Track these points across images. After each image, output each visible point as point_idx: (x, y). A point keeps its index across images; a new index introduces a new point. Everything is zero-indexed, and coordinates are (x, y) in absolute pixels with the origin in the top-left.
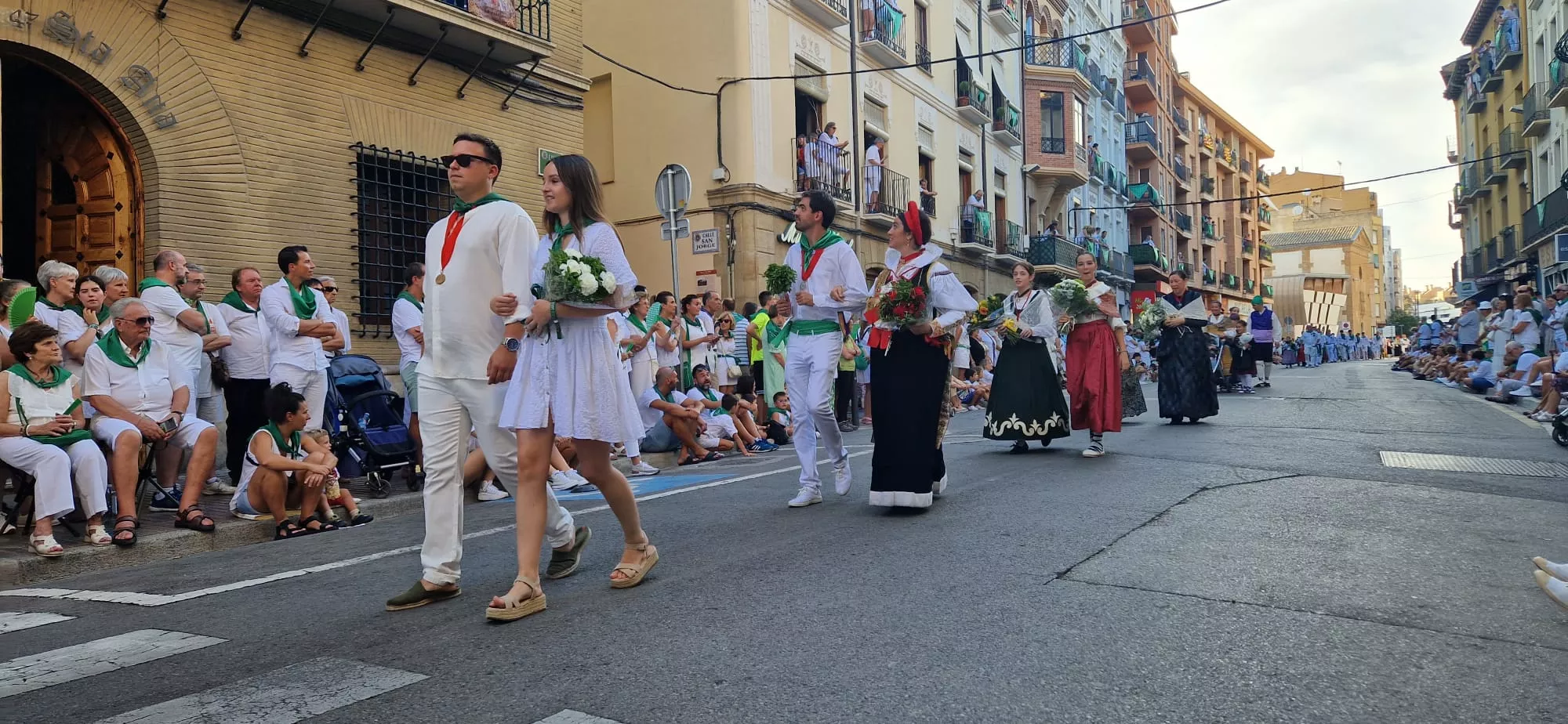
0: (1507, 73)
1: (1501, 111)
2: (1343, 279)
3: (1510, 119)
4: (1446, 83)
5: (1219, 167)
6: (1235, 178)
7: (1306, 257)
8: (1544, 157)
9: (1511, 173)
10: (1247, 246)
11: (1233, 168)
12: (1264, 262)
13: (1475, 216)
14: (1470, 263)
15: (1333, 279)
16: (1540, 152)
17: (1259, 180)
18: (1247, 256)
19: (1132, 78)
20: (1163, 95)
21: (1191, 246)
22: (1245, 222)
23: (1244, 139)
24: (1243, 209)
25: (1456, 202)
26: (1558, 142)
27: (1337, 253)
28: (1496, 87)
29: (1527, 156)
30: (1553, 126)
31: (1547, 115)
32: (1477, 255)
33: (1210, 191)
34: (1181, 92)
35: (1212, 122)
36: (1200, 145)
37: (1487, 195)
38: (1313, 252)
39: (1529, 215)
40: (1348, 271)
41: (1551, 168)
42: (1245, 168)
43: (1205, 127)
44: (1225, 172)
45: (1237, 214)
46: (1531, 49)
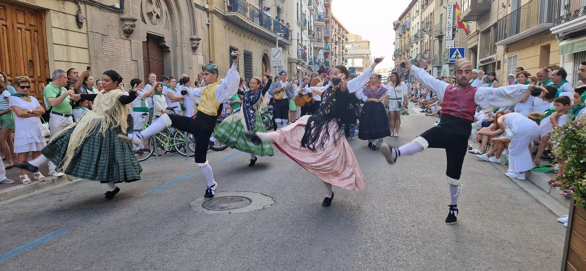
0: (407, 31)
1: (405, 38)
2: (362, 68)
3: (406, 42)
4: (394, 26)
5: (338, 37)
6: (341, 40)
7: (353, 61)
8: (412, 51)
9: (406, 52)
10: (343, 59)
11: (341, 38)
12: (346, 64)
13: (398, 59)
17: (346, 40)
18: (343, 62)
19: (326, 18)
20: (330, 21)
21: (333, 60)
22: (343, 52)
23: (343, 29)
24: (343, 49)
25: (394, 55)
26: (414, 50)
27: (361, 60)
28: (405, 33)
29: (409, 50)
30: (414, 46)
31: (413, 44)
33: (337, 45)
34: (333, 18)
35: (337, 25)
36: (335, 32)
37: (401, 55)
38: (355, 60)
40: (363, 65)
41: (413, 54)
42: (343, 37)
43: (336, 27)
44: (339, 39)
45: (341, 51)
46: (411, 28)
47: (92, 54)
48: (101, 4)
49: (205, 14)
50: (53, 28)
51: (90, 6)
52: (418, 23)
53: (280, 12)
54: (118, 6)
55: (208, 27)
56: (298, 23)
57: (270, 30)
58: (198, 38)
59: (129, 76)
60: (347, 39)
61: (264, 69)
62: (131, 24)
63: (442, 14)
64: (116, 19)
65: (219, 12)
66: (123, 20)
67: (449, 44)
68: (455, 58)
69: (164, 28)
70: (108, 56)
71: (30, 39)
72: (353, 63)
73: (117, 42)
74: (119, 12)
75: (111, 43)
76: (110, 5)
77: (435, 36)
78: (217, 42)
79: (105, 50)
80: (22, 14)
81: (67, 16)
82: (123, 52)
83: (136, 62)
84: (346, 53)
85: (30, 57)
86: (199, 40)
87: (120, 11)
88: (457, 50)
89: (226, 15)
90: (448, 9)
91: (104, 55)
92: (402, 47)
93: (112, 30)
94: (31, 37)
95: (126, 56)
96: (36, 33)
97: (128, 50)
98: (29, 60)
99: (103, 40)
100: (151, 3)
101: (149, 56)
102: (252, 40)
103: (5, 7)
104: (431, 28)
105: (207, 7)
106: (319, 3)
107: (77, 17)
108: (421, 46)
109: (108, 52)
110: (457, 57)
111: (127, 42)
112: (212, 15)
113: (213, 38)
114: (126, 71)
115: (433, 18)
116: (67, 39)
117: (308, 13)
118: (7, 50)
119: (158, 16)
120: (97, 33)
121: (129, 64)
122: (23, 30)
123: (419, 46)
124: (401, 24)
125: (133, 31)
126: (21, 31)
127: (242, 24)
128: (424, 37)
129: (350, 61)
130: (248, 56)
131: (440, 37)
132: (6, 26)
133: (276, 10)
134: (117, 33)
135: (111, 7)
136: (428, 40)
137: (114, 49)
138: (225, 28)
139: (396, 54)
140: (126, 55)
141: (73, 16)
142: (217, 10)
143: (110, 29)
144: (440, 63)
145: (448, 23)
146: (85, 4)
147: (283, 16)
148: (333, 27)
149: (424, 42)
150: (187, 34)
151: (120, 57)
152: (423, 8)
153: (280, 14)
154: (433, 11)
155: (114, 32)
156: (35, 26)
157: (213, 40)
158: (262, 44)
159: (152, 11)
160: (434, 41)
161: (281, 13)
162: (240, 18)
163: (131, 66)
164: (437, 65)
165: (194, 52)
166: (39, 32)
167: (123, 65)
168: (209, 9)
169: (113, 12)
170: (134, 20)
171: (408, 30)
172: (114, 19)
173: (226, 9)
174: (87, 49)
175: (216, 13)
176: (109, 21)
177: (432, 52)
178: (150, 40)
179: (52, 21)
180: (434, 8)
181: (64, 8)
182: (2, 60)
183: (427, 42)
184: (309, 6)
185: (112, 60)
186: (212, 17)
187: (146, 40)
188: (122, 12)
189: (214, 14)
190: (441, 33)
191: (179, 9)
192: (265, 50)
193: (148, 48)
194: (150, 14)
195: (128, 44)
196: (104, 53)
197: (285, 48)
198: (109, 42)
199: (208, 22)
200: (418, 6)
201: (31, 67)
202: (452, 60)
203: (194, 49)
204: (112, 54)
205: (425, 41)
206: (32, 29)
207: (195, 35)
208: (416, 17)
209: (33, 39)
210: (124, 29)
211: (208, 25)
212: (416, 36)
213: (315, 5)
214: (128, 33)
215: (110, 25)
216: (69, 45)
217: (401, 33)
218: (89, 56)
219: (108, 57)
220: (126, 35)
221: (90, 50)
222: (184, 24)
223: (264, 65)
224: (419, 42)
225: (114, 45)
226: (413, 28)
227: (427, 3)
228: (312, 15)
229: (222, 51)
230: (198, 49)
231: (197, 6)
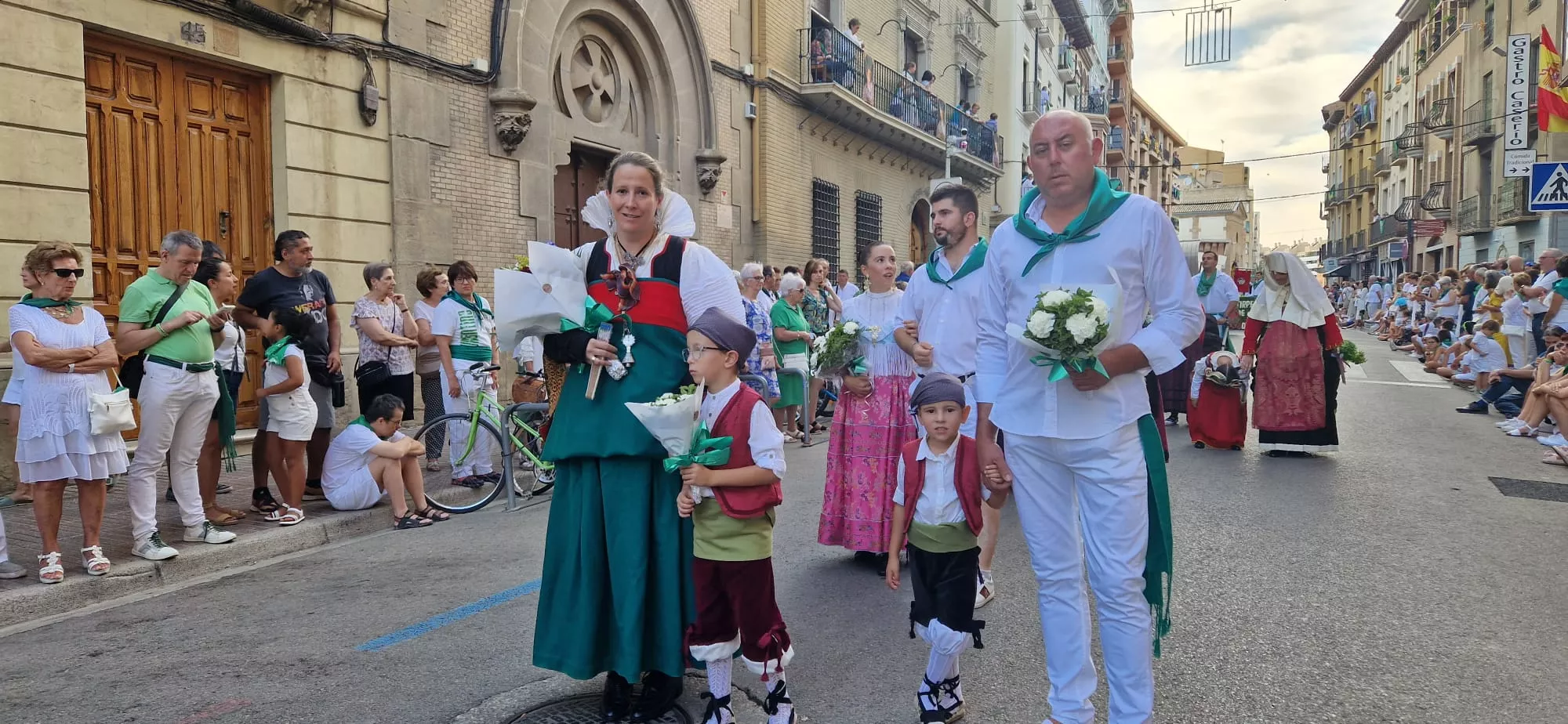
0: (1368, 131)
1: (1362, 152)
2: (1225, 244)
3: (1367, 163)
4: (1326, 119)
5: (1151, 156)
6: (1160, 164)
7: (1196, 224)
8: (1386, 191)
9: (1366, 194)
11: (1159, 158)
13: (1339, 215)
14: (1334, 246)
15: (1218, 243)
16: (1384, 188)
17: (1174, 166)
19: (1112, 102)
20: (1127, 111)
23: (1167, 134)
24: (1163, 190)
25: (1327, 203)
26: (1394, 185)
27: (1220, 222)
28: (1360, 136)
29: (1376, 187)
30: (1392, 174)
31: (1389, 168)
32: (1339, 243)
33: (1146, 178)
34: (1134, 103)
35: (1148, 122)
36: (1141, 142)
37: (1348, 204)
38: (1201, 219)
39: (1374, 226)
40: (1229, 236)
41: (1390, 199)
42: (1166, 156)
43: (1144, 127)
44: (1153, 160)
45: (1159, 195)
46: (1383, 124)
47: (401, 196)
48: (432, 61)
49: (741, 92)
50: (287, 124)
51: (401, 66)
52: (1406, 105)
53: (970, 85)
54: (483, 65)
55: (752, 128)
56: (1024, 116)
57: (935, 135)
58: (716, 155)
59: (508, 260)
60: (1177, 164)
61: (919, 244)
62: (518, 115)
63: (1491, 73)
64: (476, 103)
65: (785, 84)
66: (496, 104)
67: (1517, 162)
68: (1554, 195)
69: (623, 130)
70: (447, 203)
71: (223, 155)
72: (1196, 230)
73: (478, 166)
74: (488, 83)
75: (459, 167)
76: (460, 62)
77: (1466, 141)
78: (775, 167)
79: (439, 185)
80: (206, 85)
81: (331, 91)
82: (493, 194)
83: (533, 221)
84: (1175, 201)
85: (222, 205)
86: (720, 160)
87: (488, 80)
88: (1560, 168)
89: (803, 92)
90: (1511, 56)
91: (435, 201)
92: (1351, 179)
93: (462, 130)
94: (228, 151)
95: (503, 205)
96: (243, 139)
97: (510, 186)
98: (218, 211)
99: (435, 159)
100: (589, 61)
101: (577, 207)
102: (882, 162)
103: (155, 67)
104: (1449, 116)
105: (749, 70)
106: (1094, 62)
107: (361, 95)
108: (1418, 174)
109: (449, 192)
110: (1559, 192)
111: (508, 166)
112: (762, 94)
113: (763, 156)
114: (498, 244)
115: (1459, 87)
116: (328, 154)
117: (1057, 90)
118: (154, 183)
119: (605, 98)
120: (417, 139)
121: (511, 226)
122: (206, 129)
123: (1409, 173)
124: (1348, 113)
125: (522, 135)
126: (201, 133)
127: (852, 118)
128: (1427, 145)
129: (1185, 224)
130: (868, 209)
131: (1485, 145)
132: (156, 118)
133: (959, 79)
134: (477, 139)
135: (462, 68)
136: (1440, 152)
137: (468, 185)
138: (800, 128)
139: (1334, 199)
140: (502, 200)
141: (348, 93)
142: (776, 78)
143: (456, 129)
144: (1486, 221)
145: (1513, 96)
146: (387, 60)
147: (979, 96)
148: (1133, 130)
149: (1427, 159)
150: (687, 145)
151: (484, 208)
152: (1423, 59)
153: (971, 92)
154: (1459, 64)
155: (468, 137)
156: (242, 120)
157: (762, 162)
158: (912, 172)
159: (588, 82)
160: (1463, 155)
161: (973, 87)
162: (843, 100)
163: (515, 231)
164: (1475, 230)
165: (705, 194)
166: (251, 137)
167: (493, 229)
168: (756, 78)
169: (470, 81)
170: (529, 105)
171: (1373, 127)
172: (472, 102)
173: (807, 77)
174: (387, 183)
175: (774, 86)
176: (455, 108)
177: (1455, 188)
178: (581, 161)
179: (288, 106)
180: (1460, 58)
181: (325, 71)
182: (139, 210)
183: (1440, 159)
184: (1061, 71)
185: (459, 215)
186: (762, 99)
187: (567, 161)
188: (495, 84)
189: (767, 90)
190: (1488, 129)
191: (667, 76)
192: (919, 192)
193: (576, 185)
194: (583, 92)
195: (509, 171)
196: (438, 196)
197: (983, 186)
198: (453, 166)
199: (751, 113)
200: (1406, 53)
201: (224, 231)
202: (1542, 202)
203: (707, 186)
204: (463, 199)
205: (1433, 157)
206: (234, 127)
207: (710, 147)
208: (1398, 89)
209: (233, 153)
210: (499, 129)
211: (751, 121)
212: (1400, 143)
213: (1081, 67)
214: (510, 141)
215: (457, 118)
216: (334, 172)
217: (1348, 139)
218: (392, 203)
219: (447, 207)
220: (505, 146)
221: (395, 188)
222: (678, 117)
223: (917, 234)
224: (1411, 162)
225: (467, 174)
226: (1389, 121)
227: (1437, 45)
228: (1070, 95)
229: (791, 192)
230: (717, 185)
231: (719, 68)
